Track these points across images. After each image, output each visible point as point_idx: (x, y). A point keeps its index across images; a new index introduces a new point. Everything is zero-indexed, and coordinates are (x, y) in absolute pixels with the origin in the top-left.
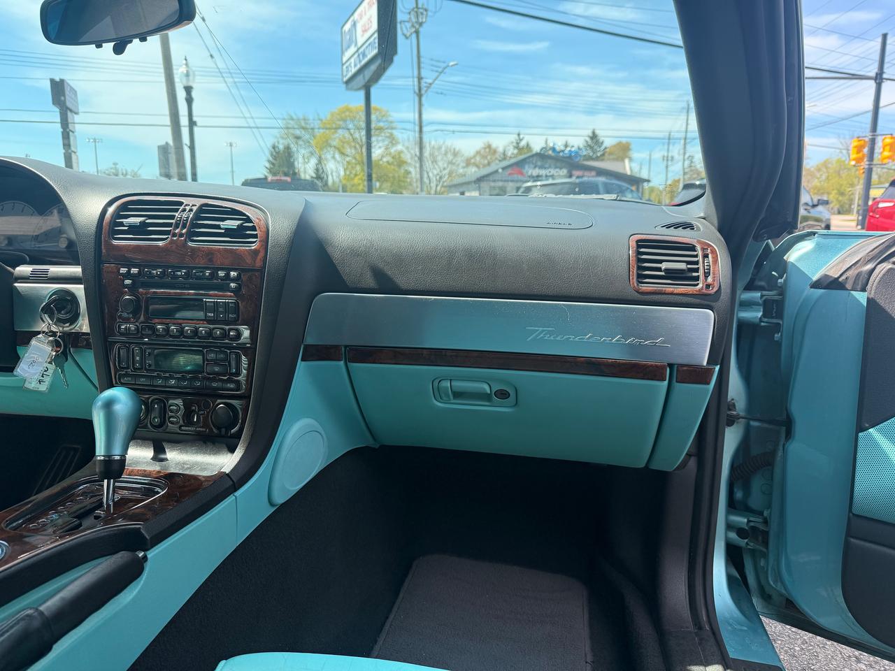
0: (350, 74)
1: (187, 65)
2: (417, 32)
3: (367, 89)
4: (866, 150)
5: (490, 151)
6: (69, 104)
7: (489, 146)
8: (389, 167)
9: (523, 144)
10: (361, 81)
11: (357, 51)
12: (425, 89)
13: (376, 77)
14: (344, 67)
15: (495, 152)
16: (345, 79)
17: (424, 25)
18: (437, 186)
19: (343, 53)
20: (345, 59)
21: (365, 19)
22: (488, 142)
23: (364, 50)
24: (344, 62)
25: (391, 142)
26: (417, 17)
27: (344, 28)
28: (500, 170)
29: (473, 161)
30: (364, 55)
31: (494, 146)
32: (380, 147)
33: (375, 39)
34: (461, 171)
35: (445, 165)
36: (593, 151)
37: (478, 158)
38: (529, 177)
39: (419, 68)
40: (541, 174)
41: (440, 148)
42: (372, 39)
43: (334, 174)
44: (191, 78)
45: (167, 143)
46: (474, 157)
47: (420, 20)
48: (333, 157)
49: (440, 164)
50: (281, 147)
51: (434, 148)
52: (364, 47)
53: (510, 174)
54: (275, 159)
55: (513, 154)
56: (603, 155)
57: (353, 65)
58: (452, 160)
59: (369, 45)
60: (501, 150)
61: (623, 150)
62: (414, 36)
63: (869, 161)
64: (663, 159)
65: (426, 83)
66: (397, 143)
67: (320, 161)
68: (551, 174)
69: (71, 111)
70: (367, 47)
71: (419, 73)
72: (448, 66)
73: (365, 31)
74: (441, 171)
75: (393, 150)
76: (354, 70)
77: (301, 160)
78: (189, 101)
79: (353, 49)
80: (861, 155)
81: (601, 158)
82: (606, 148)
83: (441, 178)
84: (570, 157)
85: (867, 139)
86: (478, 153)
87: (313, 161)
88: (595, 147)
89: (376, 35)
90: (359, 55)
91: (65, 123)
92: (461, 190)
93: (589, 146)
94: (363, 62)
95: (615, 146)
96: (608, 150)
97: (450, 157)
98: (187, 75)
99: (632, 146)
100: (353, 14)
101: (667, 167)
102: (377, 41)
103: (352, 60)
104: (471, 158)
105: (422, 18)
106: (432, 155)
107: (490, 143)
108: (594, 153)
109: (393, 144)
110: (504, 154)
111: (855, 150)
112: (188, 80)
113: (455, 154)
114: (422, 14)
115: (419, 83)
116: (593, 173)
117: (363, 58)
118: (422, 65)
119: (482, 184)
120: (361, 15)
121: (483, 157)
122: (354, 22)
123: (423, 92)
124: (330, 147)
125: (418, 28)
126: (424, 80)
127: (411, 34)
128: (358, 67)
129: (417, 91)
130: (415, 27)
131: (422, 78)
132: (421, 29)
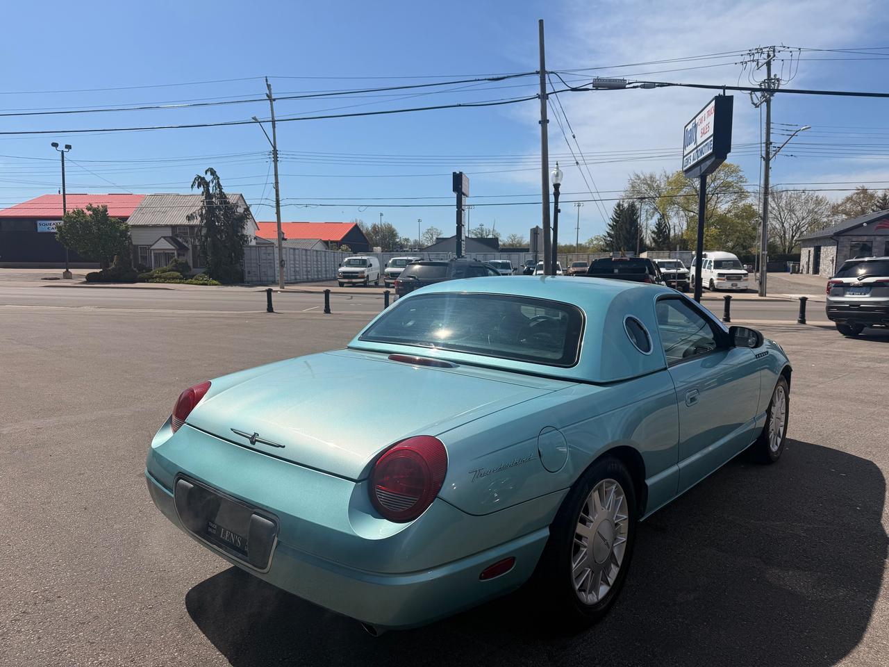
0: (689, 165)
1: (557, 168)
2: (768, 101)
3: (703, 177)
5: (864, 197)
6: (463, 190)
7: (864, 191)
10: (698, 171)
11: (696, 148)
12: (774, 153)
13: (711, 169)
14: (685, 159)
15: (872, 196)
16: (684, 169)
18: (793, 237)
19: (684, 148)
20: (686, 153)
21: (704, 124)
22: (863, 187)
23: (702, 149)
24: (685, 155)
25: (740, 196)
27: (687, 127)
28: (865, 224)
29: (840, 208)
30: (702, 152)
31: (871, 190)
32: (727, 202)
33: (711, 141)
34: (825, 220)
35: (805, 215)
37: (848, 205)
39: (768, 134)
41: (799, 197)
42: (709, 141)
43: (676, 228)
44: (559, 177)
45: (537, 227)
46: (844, 203)
48: (677, 213)
49: (799, 213)
50: (626, 205)
51: (791, 196)
52: (703, 145)
53: (878, 228)
54: (619, 217)
57: (692, 158)
58: (813, 209)
59: (706, 145)
62: (764, 104)
65: (774, 147)
66: (747, 197)
67: (663, 216)
69: (464, 195)
71: (768, 138)
72: (800, 130)
73: (703, 133)
74: (799, 221)
75: (741, 204)
76: (693, 163)
77: (643, 217)
78: (557, 194)
79: (692, 146)
83: (798, 228)
86: (849, 199)
87: (657, 217)
89: (712, 138)
90: (697, 151)
91: (459, 205)
92: (817, 244)
94: (700, 158)
97: (812, 206)
98: (557, 175)
100: (694, 118)
102: (712, 143)
103: (692, 154)
104: (839, 206)
106: (788, 203)
107: (866, 187)
109: (742, 199)
112: (557, 180)
113: (818, 203)
114: (774, 83)
115: (768, 148)
117: (701, 155)
118: (772, 131)
119: (841, 239)
120: (701, 120)
121: (855, 203)
122: (695, 125)
123: (771, 156)
124: (674, 204)
125: (769, 97)
126: (773, 145)
127: (761, 103)
128: (696, 160)
129: (764, 156)
130: (766, 97)
131: (771, 143)
132: (772, 98)
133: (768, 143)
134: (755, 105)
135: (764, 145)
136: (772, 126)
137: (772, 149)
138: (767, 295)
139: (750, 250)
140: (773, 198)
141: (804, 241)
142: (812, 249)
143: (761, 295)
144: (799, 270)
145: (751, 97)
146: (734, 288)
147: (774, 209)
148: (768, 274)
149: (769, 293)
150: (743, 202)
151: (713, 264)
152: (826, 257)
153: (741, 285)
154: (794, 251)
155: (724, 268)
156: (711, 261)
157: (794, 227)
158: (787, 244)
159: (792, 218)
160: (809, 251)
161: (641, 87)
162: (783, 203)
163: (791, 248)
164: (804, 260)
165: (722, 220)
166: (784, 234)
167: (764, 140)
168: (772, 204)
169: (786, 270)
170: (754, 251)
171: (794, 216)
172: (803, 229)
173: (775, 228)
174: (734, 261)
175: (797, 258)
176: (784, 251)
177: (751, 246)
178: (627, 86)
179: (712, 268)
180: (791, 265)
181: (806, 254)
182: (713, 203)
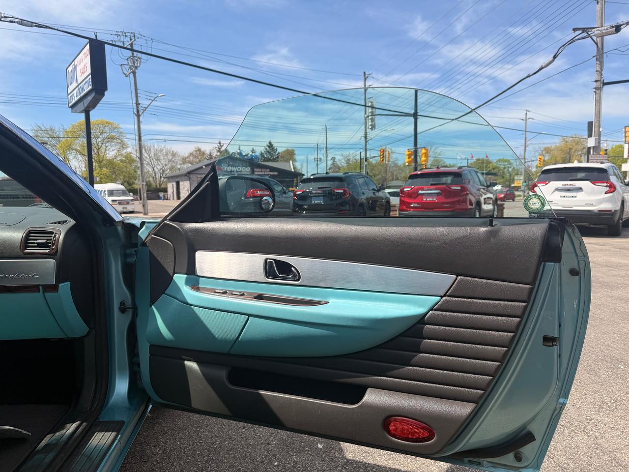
0: (74, 102)
2: (134, 73)
3: (87, 112)
4: (413, 157)
5: (199, 153)
7: (199, 150)
8: (121, 164)
9: (223, 149)
10: (81, 106)
11: (78, 86)
12: (142, 111)
13: (93, 104)
14: (69, 96)
15: (204, 154)
16: (70, 105)
17: (138, 68)
18: (161, 177)
19: (68, 87)
20: (69, 91)
21: (82, 65)
22: (198, 147)
23: (83, 86)
24: (69, 93)
25: (122, 146)
26: (134, 63)
27: (68, 69)
28: (204, 167)
29: (187, 160)
30: (83, 90)
31: (202, 150)
32: (113, 150)
33: (90, 79)
34: (179, 166)
35: (167, 163)
36: (270, 155)
37: (191, 158)
38: (225, 171)
39: (137, 97)
40: (233, 170)
41: (162, 150)
42: (88, 79)
46: (188, 157)
47: (136, 65)
49: (163, 162)
51: (156, 150)
52: (83, 83)
55: (217, 155)
56: (278, 157)
57: (75, 95)
58: (172, 159)
59: (86, 82)
60: (208, 152)
61: (290, 155)
62: (132, 75)
63: (415, 163)
64: (315, 161)
65: (142, 107)
66: (127, 147)
68: (240, 170)
70: (84, 84)
71: (137, 100)
72: (158, 96)
73: (83, 73)
74: (163, 167)
75: (123, 152)
76: (76, 99)
79: (75, 85)
80: (411, 159)
81: (277, 159)
82: (279, 153)
83: (163, 171)
84: (252, 159)
85: (413, 150)
86: (191, 154)
88: (272, 153)
89: (90, 76)
90: (79, 89)
92: (177, 180)
93: (268, 152)
94: (82, 94)
95: (284, 152)
96: (280, 154)
97: (170, 157)
99: (296, 152)
100: (74, 60)
101: (317, 165)
102: (91, 80)
103: (75, 92)
104: (186, 158)
105: (137, 64)
106: (155, 155)
107: (200, 147)
108: (271, 156)
109: (123, 148)
110: (210, 155)
111: (407, 157)
113: (174, 155)
114: (137, 61)
115: (137, 107)
116: (268, 170)
117: (83, 92)
118: (139, 95)
119: (191, 176)
120: (79, 62)
121: (195, 157)
122: (75, 66)
123: (140, 113)
124: (72, 149)
125: (135, 70)
126: (141, 105)
127: (129, 74)
128: (79, 97)
129: (136, 113)
130: (132, 69)
131: (139, 104)
132: (136, 71)
133: (138, 104)
134: (125, 74)
135: (135, 105)
136: (139, 91)
137: (140, 108)
138: (149, 214)
139: (133, 186)
140: (145, 150)
141: (168, 178)
142: (175, 184)
143: (145, 214)
144: (167, 198)
145: (122, 68)
146: (125, 210)
147: (146, 158)
148: (149, 201)
149: (150, 213)
150: (125, 151)
151: (106, 192)
152: (184, 188)
153: (130, 208)
154: (163, 186)
155: (115, 196)
156: (105, 191)
157: (161, 171)
158: (158, 182)
159: (158, 165)
160: (173, 185)
161: (17, 22)
162: (152, 154)
163: (160, 185)
164: (170, 191)
165: (111, 164)
166: (155, 175)
167: (134, 102)
168: (145, 155)
169: (159, 198)
170: (136, 187)
171: (160, 163)
172: (167, 172)
173: (148, 172)
174: (123, 191)
175: (165, 190)
176: (156, 186)
177: (134, 183)
178: (3, 19)
179: (107, 196)
180: (161, 194)
181: (171, 187)
182: (103, 151)
